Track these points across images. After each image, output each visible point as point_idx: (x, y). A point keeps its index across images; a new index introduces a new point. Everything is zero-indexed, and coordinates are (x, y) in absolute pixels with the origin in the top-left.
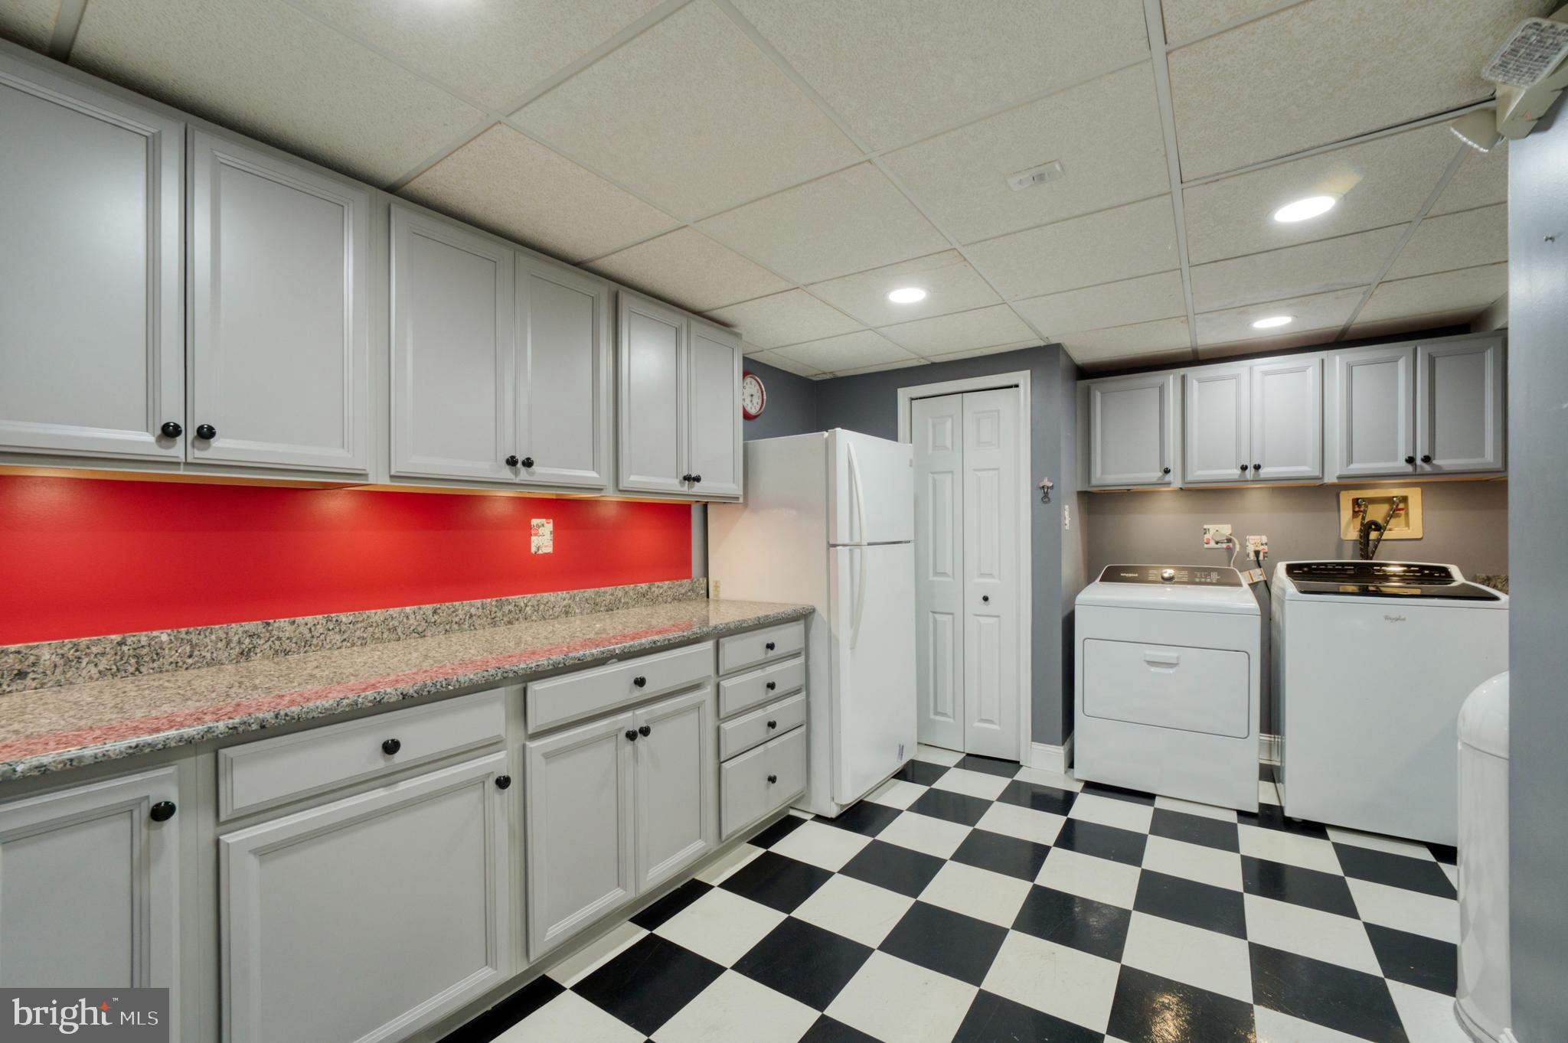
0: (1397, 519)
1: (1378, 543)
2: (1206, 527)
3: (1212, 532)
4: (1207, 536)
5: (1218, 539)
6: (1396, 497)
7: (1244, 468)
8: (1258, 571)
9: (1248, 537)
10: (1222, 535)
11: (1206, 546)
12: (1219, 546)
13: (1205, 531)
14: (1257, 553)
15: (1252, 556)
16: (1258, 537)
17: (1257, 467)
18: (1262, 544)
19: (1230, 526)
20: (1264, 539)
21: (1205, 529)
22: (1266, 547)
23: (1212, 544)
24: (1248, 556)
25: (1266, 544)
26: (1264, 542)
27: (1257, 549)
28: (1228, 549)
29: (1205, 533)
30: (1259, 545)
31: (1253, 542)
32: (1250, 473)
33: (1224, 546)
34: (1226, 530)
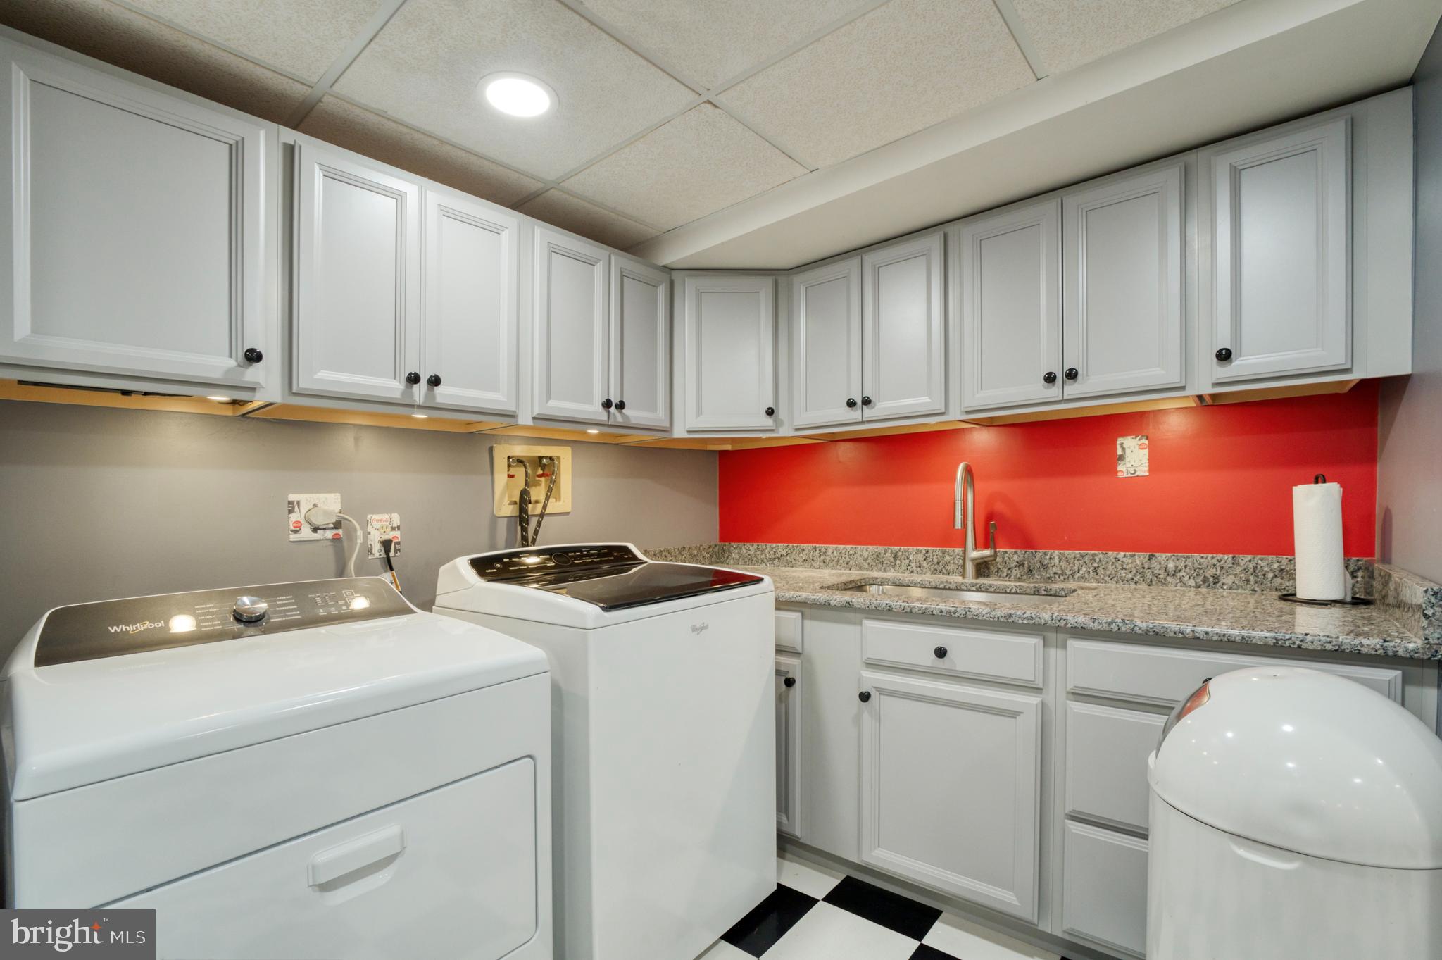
0: (538, 487)
1: (542, 519)
2: (292, 497)
3: (305, 507)
4: (294, 517)
5: (318, 521)
6: (546, 457)
7: (414, 379)
8: (387, 577)
9: (369, 516)
10: (326, 513)
11: (293, 537)
12: (320, 535)
13: (292, 507)
14: (386, 544)
15: (378, 550)
16: (386, 516)
17: (435, 381)
18: (393, 529)
19: (338, 495)
20: (396, 519)
21: (290, 503)
22: (397, 533)
23: (306, 533)
24: (370, 551)
25: (399, 528)
26: (395, 525)
27: (386, 537)
28: (336, 540)
29: (291, 512)
30: (389, 529)
31: (378, 525)
32: (420, 391)
33: (329, 534)
34: (330, 503)
